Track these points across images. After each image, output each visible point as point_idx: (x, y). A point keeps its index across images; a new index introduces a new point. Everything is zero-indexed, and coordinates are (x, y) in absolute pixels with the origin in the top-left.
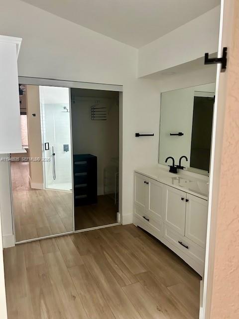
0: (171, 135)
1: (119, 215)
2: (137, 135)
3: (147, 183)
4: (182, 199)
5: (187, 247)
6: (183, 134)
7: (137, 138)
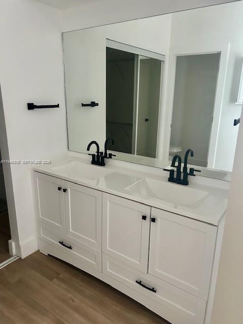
0: (83, 105)
1: (13, 244)
2: (31, 106)
3: (65, 190)
4: (144, 218)
5: (153, 290)
6: (97, 105)
7: (31, 111)
